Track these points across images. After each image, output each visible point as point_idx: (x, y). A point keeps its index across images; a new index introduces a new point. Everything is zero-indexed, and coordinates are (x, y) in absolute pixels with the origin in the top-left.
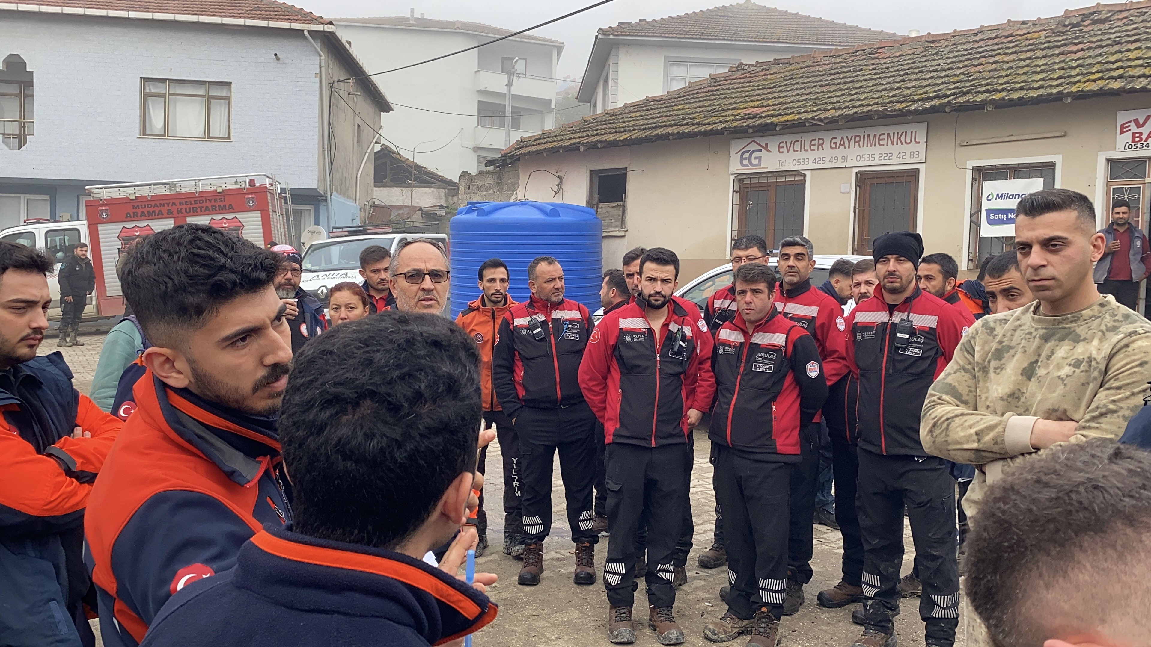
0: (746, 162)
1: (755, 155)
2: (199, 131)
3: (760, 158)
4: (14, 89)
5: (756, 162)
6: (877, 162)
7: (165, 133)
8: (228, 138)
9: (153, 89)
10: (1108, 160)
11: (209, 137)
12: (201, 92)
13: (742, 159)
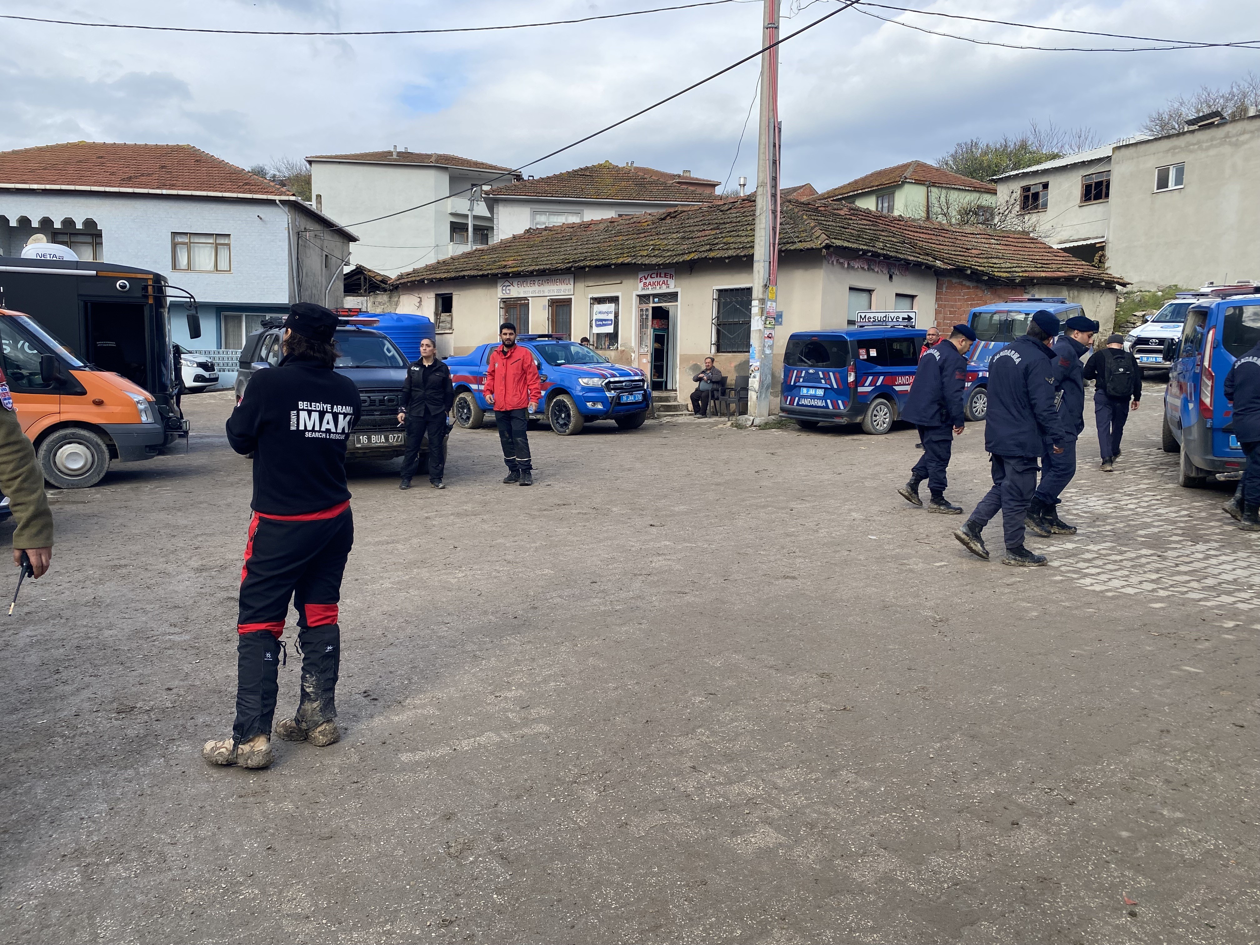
0: (504, 292)
1: (508, 288)
2: (211, 267)
3: (509, 290)
4: (89, 239)
5: (508, 292)
6: (556, 294)
7: (189, 268)
8: (230, 270)
9: (179, 239)
10: (638, 295)
11: (217, 270)
12: (211, 241)
13: (503, 290)
